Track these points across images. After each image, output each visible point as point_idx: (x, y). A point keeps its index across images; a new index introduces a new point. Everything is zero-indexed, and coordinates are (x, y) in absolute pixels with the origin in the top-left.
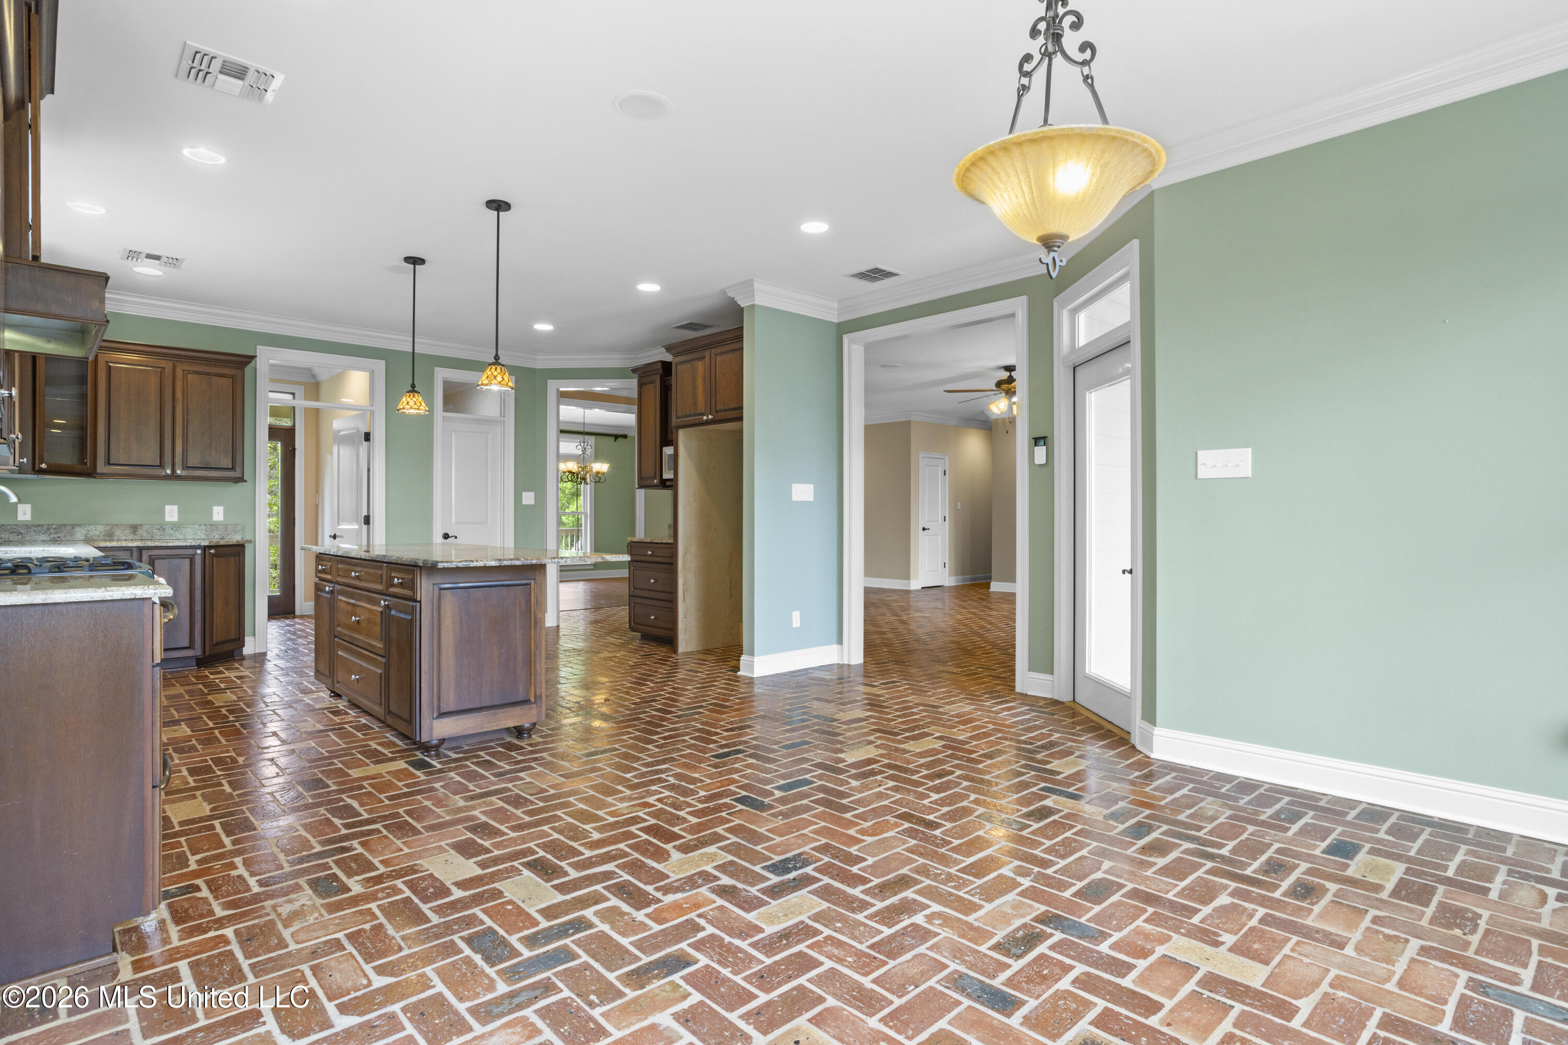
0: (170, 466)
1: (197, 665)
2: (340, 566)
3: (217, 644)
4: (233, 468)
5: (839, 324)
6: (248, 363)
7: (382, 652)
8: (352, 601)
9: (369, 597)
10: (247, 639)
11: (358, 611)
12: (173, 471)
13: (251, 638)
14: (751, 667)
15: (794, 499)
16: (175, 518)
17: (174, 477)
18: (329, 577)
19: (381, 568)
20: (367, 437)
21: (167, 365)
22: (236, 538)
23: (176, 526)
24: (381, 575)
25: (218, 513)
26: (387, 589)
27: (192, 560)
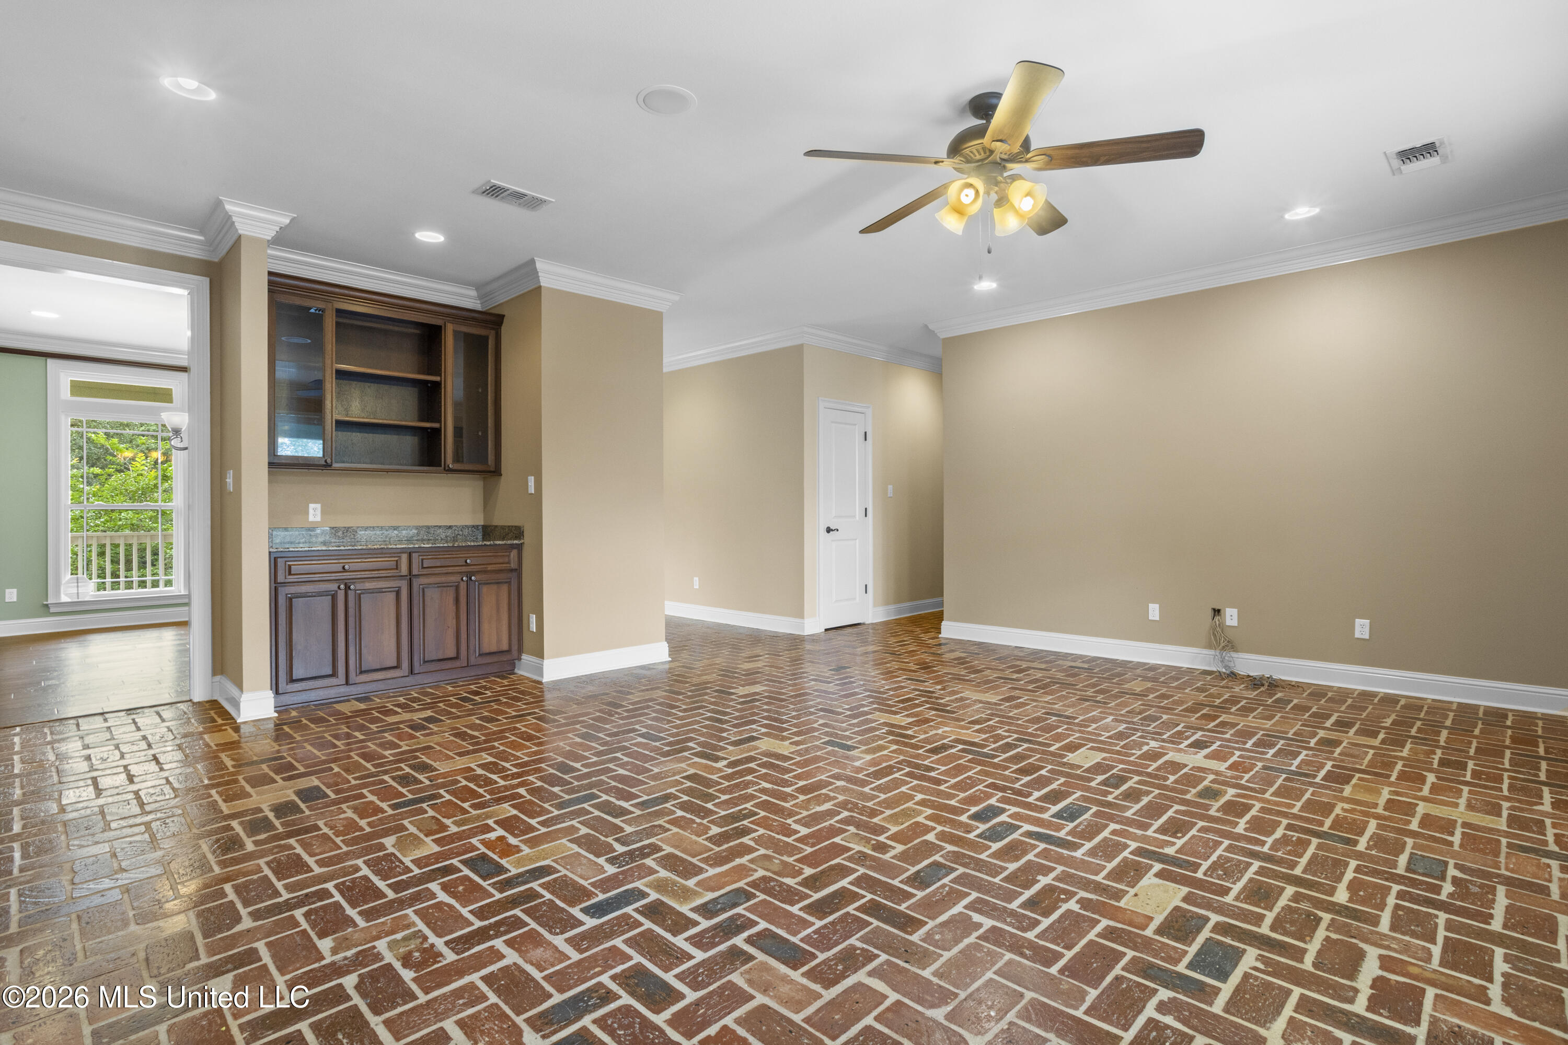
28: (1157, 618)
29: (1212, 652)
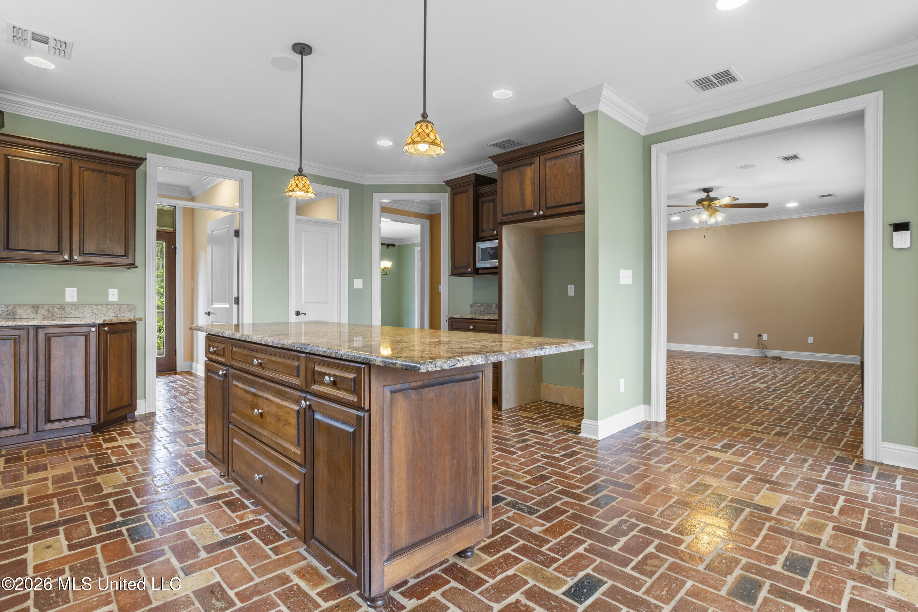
0: (68, 252)
1: (93, 431)
2: (234, 349)
3: (112, 411)
4: (126, 255)
5: (645, 137)
6: (139, 165)
7: (299, 460)
8: (252, 390)
9: (278, 389)
10: (138, 402)
11: (261, 402)
12: (71, 256)
13: (143, 401)
14: (595, 430)
15: (621, 283)
16: (75, 299)
17: (71, 262)
18: (222, 359)
19: (297, 358)
20: (237, 233)
21: (65, 162)
22: (127, 317)
23: (75, 306)
24: (298, 368)
25: (113, 295)
26: (307, 385)
27: (87, 337)
28: (737, 338)
29: (758, 350)
